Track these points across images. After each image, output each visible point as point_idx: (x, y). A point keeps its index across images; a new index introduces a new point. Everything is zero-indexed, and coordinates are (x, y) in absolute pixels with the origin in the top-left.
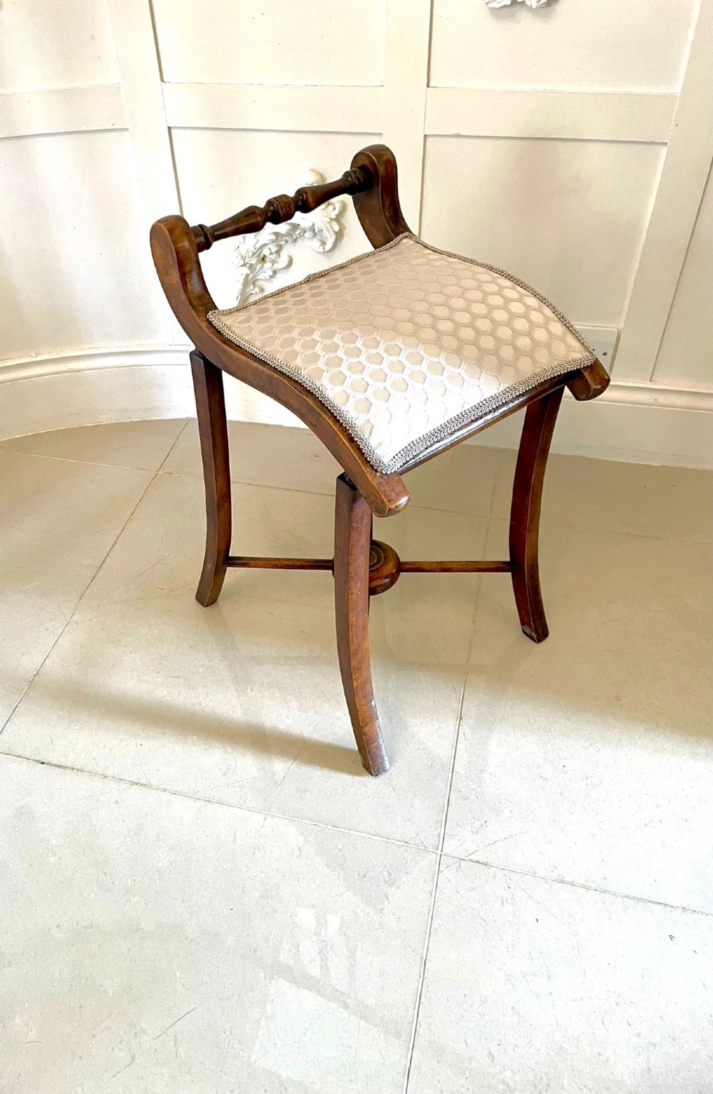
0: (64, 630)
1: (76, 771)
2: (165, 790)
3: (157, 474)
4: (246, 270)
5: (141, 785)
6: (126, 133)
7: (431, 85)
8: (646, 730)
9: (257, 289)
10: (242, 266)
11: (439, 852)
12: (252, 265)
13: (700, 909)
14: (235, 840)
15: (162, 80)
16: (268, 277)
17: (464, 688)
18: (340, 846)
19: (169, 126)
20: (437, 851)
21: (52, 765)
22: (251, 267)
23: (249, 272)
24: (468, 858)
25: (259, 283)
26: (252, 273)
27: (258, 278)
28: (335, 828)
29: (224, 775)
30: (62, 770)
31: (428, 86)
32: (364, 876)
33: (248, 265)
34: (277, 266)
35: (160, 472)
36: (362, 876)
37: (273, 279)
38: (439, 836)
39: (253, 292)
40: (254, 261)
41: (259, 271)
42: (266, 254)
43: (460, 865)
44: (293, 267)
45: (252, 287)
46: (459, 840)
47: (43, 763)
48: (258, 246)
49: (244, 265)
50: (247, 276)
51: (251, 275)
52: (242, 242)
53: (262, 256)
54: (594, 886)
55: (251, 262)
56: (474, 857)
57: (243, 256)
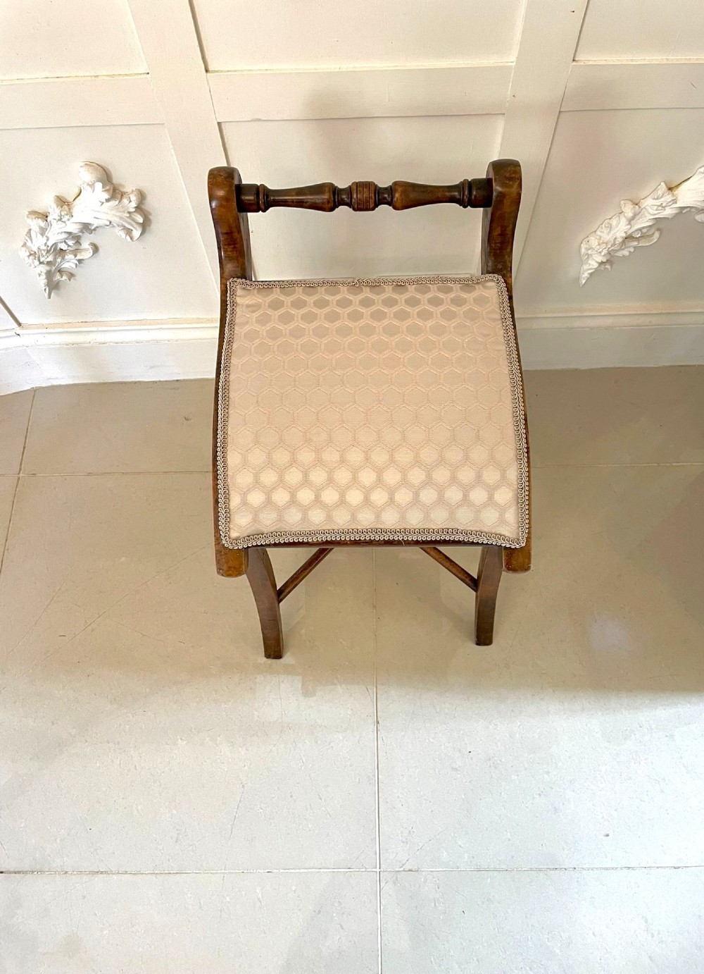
1: (35, 873)
2: (125, 873)
3: (19, 478)
4: (44, 268)
5: (102, 873)
7: (210, 68)
8: (533, 695)
10: (38, 265)
11: (378, 870)
13: (587, 866)
14: (201, 907)
17: (376, 687)
18: (294, 888)
20: (375, 870)
21: (10, 872)
22: (50, 263)
23: (49, 268)
24: (402, 869)
26: (53, 267)
28: (287, 871)
29: (176, 842)
30: (22, 875)
31: (207, 71)
32: (319, 912)
33: (45, 263)
35: (21, 475)
36: (317, 911)
38: (376, 854)
40: (50, 257)
43: (397, 877)
46: (393, 852)
49: (41, 264)
50: (48, 271)
51: (53, 269)
54: (504, 867)
55: (48, 259)
56: (407, 867)
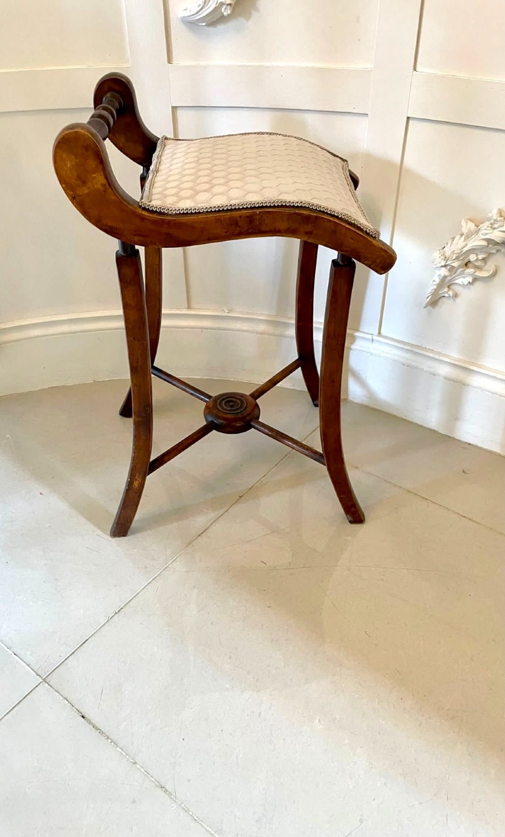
0: (159, 574)
1: (110, 741)
2: (187, 811)
4: (444, 272)
5: (166, 791)
6: (365, 118)
9: (451, 293)
10: (442, 266)
12: (453, 267)
15: (415, 69)
16: (466, 283)
19: (408, 116)
21: (91, 724)
22: (452, 269)
23: (447, 274)
25: (455, 288)
26: (450, 276)
27: (456, 282)
30: (97, 734)
33: (448, 267)
34: (479, 274)
37: (472, 287)
39: (446, 295)
40: (456, 264)
41: (458, 275)
42: (472, 260)
44: (497, 278)
45: (446, 290)
47: (83, 717)
48: (465, 250)
49: (445, 266)
50: (445, 277)
51: (449, 278)
52: (449, 244)
53: (466, 261)
55: (453, 264)
57: (446, 258)
